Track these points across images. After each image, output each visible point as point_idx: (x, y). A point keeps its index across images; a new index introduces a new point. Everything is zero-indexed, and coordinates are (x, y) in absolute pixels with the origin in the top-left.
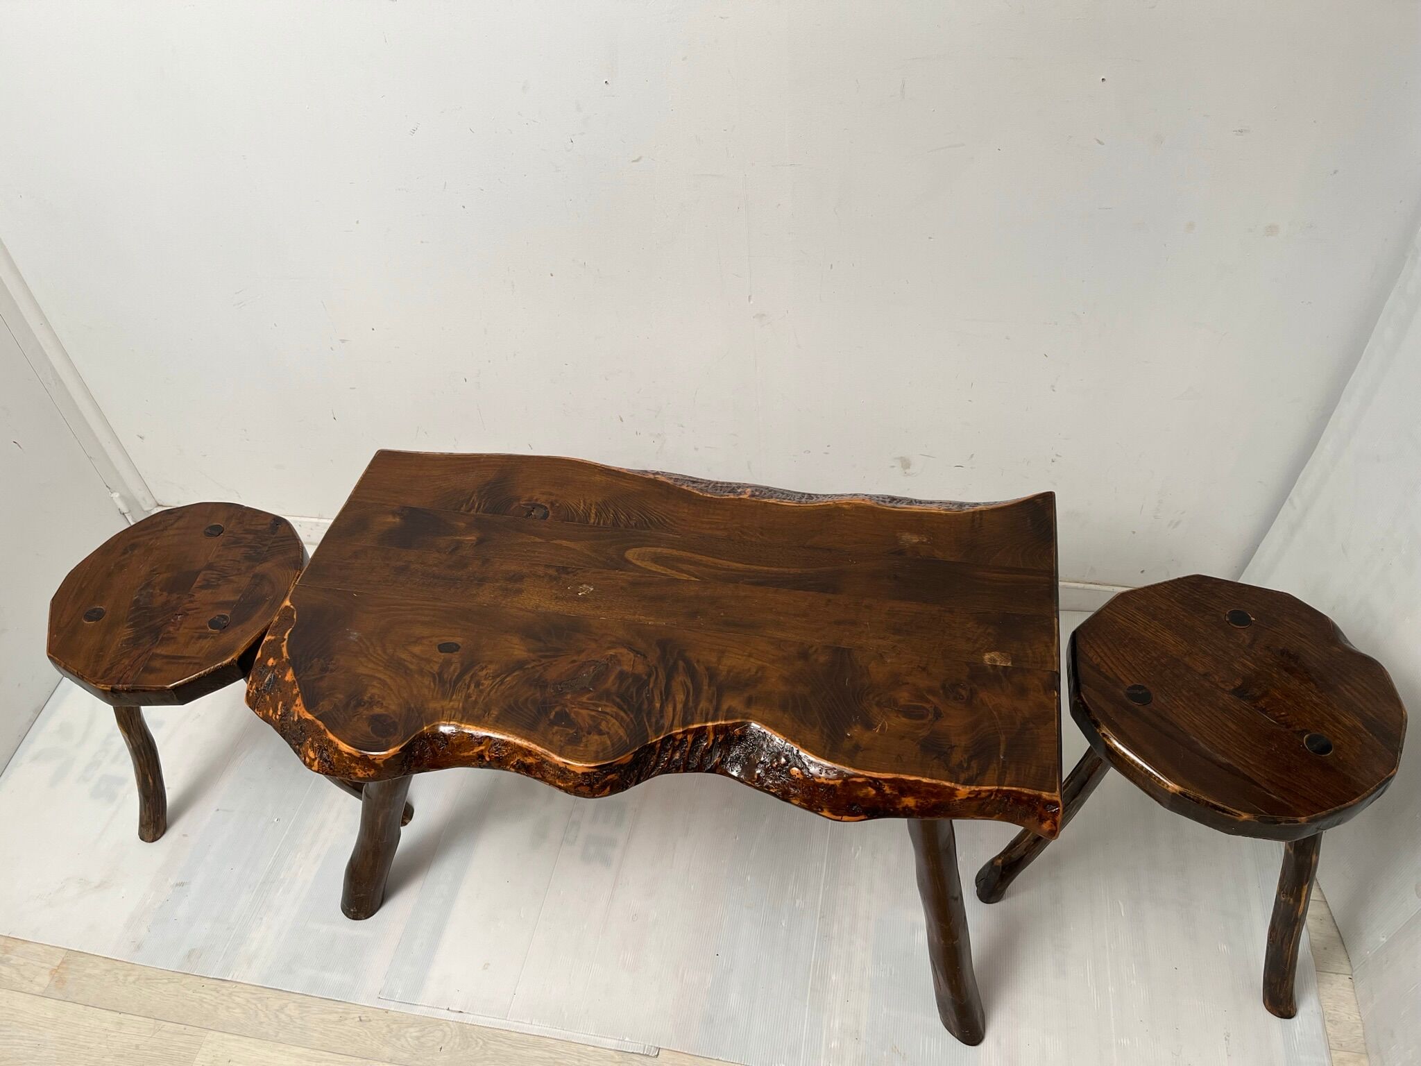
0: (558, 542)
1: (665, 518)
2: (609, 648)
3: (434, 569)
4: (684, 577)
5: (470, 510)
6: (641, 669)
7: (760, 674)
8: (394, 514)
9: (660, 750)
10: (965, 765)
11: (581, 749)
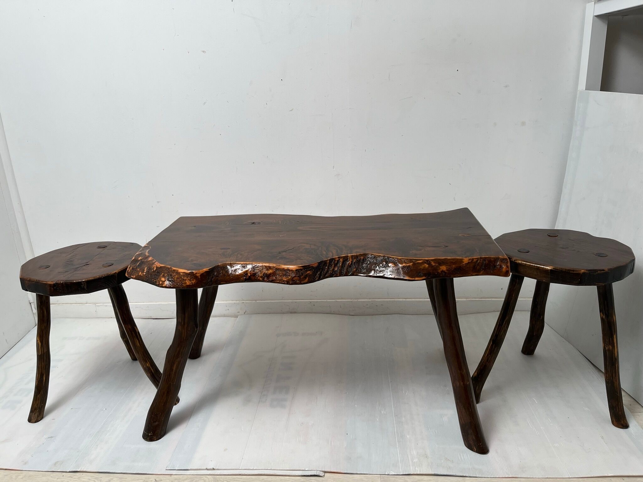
0: (267, 228)
2: (298, 244)
5: (225, 225)
6: (314, 247)
7: (366, 245)
8: (192, 227)
9: (329, 265)
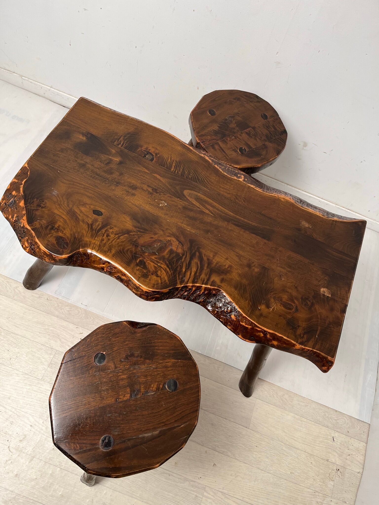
0: (155, 175)
1: (204, 179)
2: (168, 236)
3: (97, 170)
4: (207, 212)
5: (118, 145)
6: (180, 251)
7: (229, 269)
8: (83, 134)
10: (302, 336)
11: (147, 281)
